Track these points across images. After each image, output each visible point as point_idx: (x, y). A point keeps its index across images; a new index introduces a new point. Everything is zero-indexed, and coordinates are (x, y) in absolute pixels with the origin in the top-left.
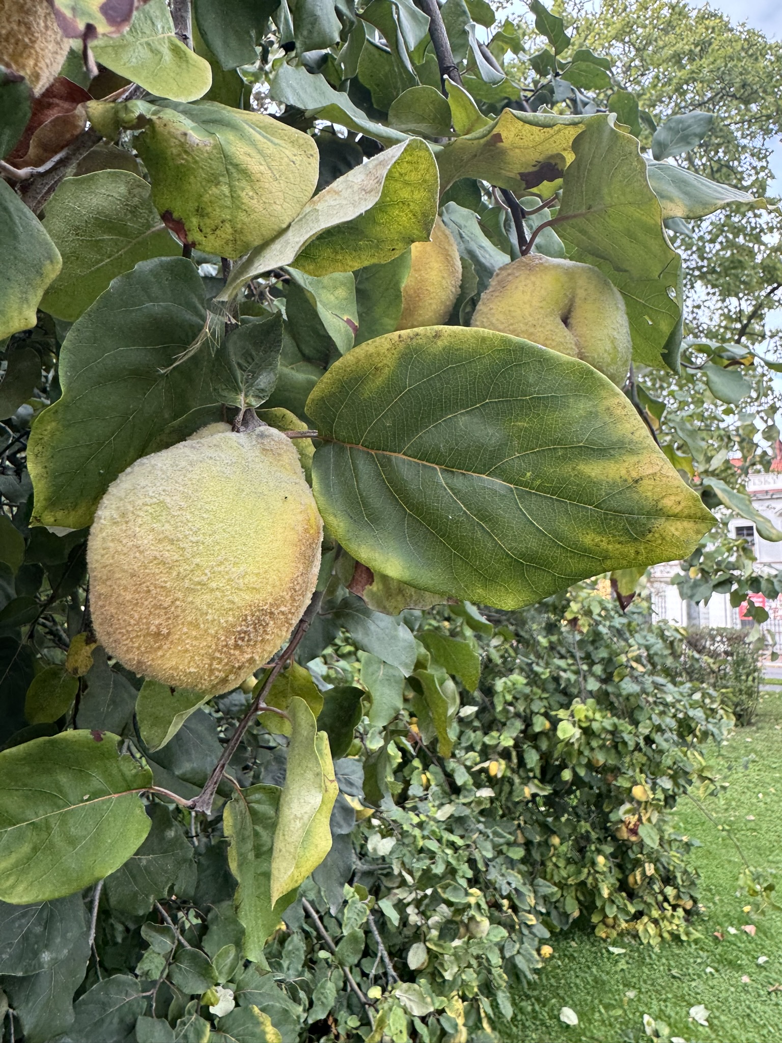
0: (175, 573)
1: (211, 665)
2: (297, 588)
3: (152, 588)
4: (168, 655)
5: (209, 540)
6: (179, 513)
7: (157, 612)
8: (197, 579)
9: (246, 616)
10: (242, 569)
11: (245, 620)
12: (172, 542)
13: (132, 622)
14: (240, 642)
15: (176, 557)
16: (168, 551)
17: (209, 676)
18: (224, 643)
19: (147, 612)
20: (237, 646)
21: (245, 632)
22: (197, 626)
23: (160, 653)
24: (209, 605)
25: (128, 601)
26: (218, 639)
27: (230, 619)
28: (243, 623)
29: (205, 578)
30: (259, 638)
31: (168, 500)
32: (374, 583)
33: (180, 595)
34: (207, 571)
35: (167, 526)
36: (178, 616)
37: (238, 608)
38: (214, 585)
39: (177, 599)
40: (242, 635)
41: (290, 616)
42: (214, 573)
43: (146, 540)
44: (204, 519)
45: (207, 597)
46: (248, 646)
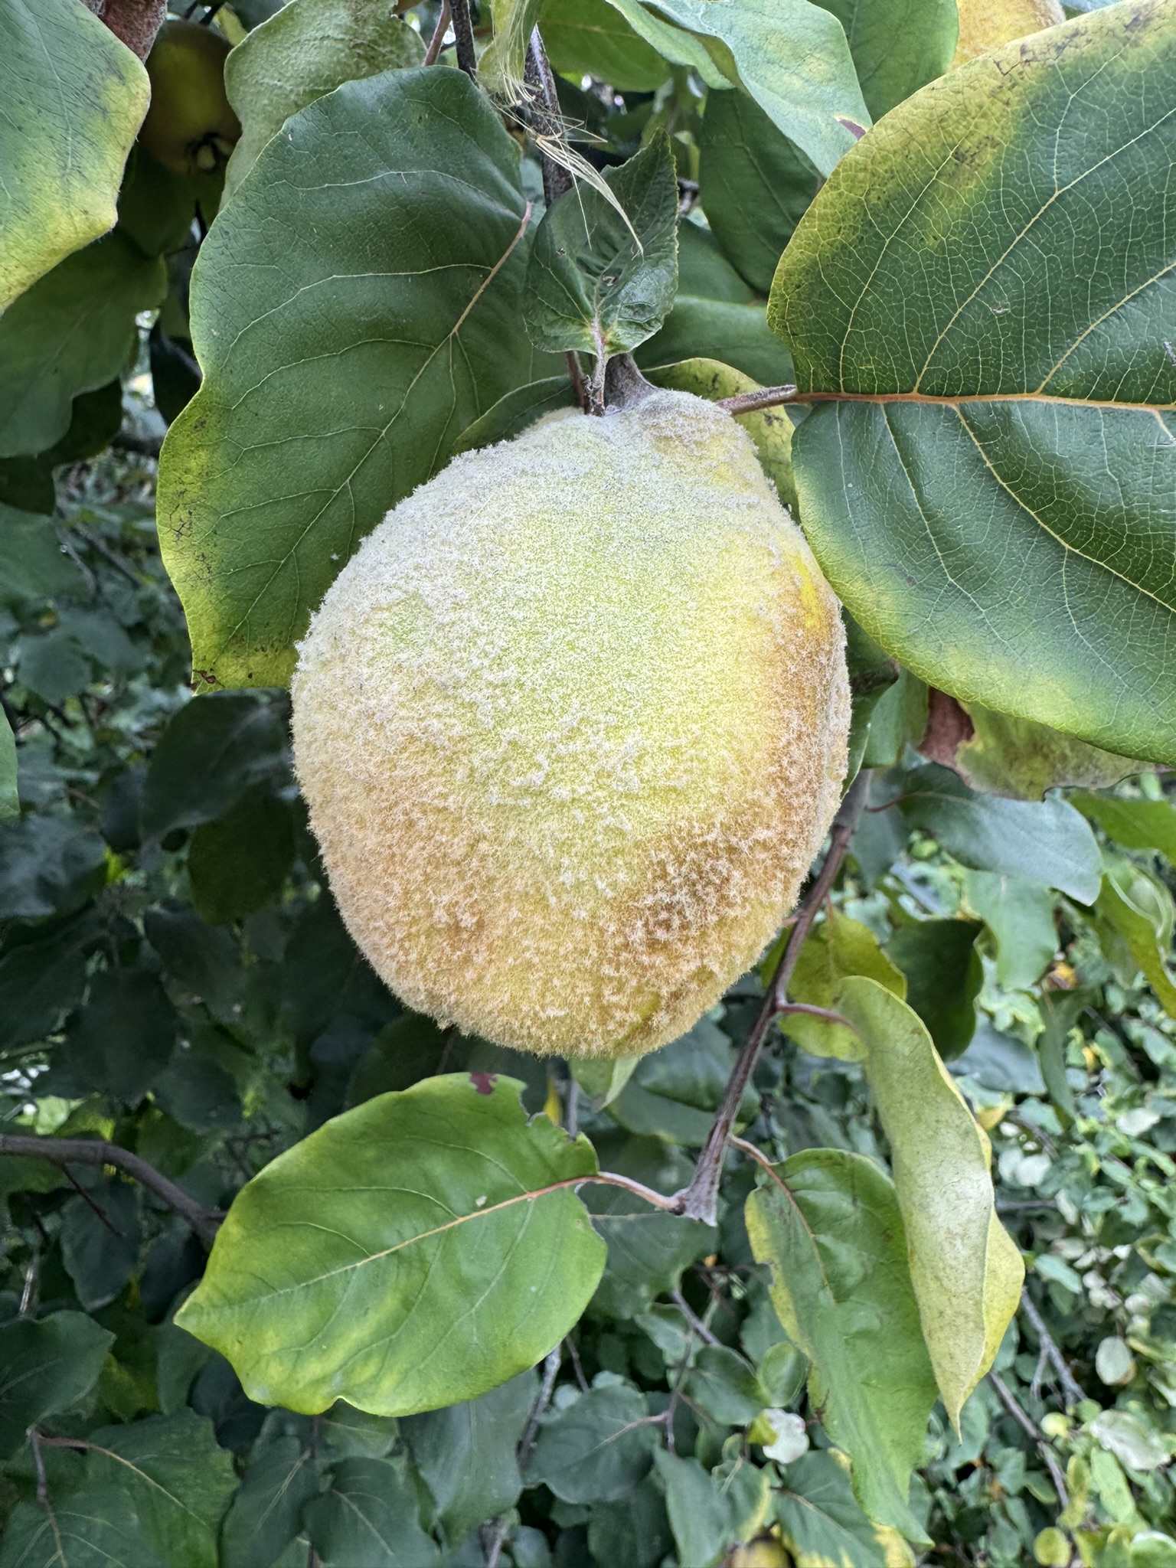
0: (461, 773)
1: (599, 996)
2: (793, 774)
3: (416, 815)
4: (488, 980)
5: (534, 676)
6: (453, 616)
7: (442, 873)
8: (516, 783)
9: (662, 864)
10: (630, 741)
11: (664, 875)
12: (445, 691)
13: (393, 903)
14: (661, 934)
15: (458, 730)
16: (439, 715)
17: (603, 1022)
18: (619, 940)
19: (417, 875)
20: (653, 945)
21: (669, 907)
22: (542, 902)
23: (470, 975)
24: (563, 846)
25: (372, 852)
26: (602, 931)
27: (622, 876)
28: (659, 884)
29: (536, 777)
30: (713, 919)
31: (426, 587)
32: (976, 736)
33: (484, 826)
34: (540, 757)
35: (430, 654)
36: (491, 880)
37: (637, 845)
38: (563, 792)
39: (480, 838)
40: (664, 915)
41: (785, 850)
42: (560, 759)
43: (387, 694)
44: (514, 622)
45: (552, 824)
46: (685, 941)
